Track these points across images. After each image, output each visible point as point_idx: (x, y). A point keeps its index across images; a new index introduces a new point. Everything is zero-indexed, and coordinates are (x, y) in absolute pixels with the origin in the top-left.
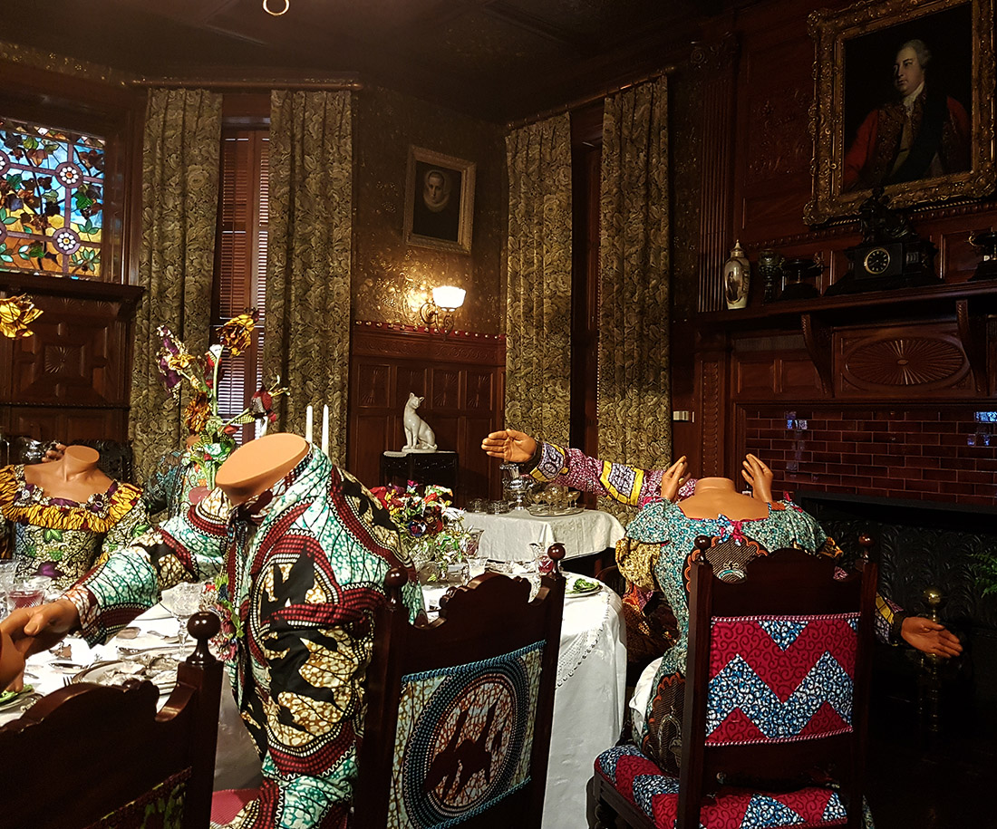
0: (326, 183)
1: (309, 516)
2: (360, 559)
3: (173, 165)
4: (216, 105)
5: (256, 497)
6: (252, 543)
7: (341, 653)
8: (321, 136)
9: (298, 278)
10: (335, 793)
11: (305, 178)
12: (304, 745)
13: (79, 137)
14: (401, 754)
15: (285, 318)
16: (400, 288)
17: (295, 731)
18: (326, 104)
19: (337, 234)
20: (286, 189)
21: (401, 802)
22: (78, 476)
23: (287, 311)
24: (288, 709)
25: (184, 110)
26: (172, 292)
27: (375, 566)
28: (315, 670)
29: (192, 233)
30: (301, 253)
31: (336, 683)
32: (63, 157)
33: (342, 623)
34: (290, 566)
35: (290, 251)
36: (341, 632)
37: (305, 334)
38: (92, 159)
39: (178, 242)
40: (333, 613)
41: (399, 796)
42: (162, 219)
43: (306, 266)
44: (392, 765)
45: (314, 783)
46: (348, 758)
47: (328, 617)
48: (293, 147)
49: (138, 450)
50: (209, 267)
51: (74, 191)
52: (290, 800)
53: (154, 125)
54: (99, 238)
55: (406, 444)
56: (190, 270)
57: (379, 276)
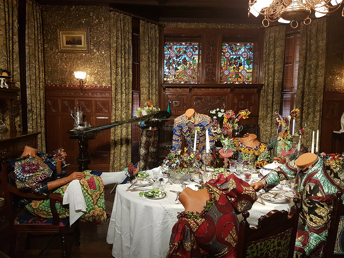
0: (317, 47)
1: (317, 175)
2: (330, 187)
3: (272, 49)
4: (284, 30)
5: (305, 169)
6: (303, 178)
7: (325, 208)
8: (316, 33)
9: (307, 78)
10: (322, 239)
11: (310, 47)
12: (315, 227)
13: (247, 44)
14: (339, 234)
15: (303, 90)
16: (341, 77)
17: (314, 223)
18: (318, 22)
19: (320, 63)
20: (305, 51)
21: (339, 245)
22: (252, 141)
23: (303, 88)
24: (312, 218)
25: (275, 32)
26: (271, 84)
27: (334, 189)
28: (319, 211)
29: (277, 67)
30: (309, 70)
31: (324, 215)
32: (243, 50)
33: (326, 202)
34: (313, 186)
35: (305, 70)
36: (325, 204)
37: (309, 95)
38: (250, 49)
39: (273, 70)
40: (324, 199)
41: (338, 243)
42: (268, 64)
43: (310, 74)
44: (337, 236)
45: (317, 236)
46: (326, 232)
47: (322, 200)
48: (307, 38)
49: (261, 127)
50: (281, 77)
51: (246, 59)
52: (312, 238)
53: (267, 38)
54: (252, 71)
55: (341, 129)
56: (276, 78)
57: (334, 74)
